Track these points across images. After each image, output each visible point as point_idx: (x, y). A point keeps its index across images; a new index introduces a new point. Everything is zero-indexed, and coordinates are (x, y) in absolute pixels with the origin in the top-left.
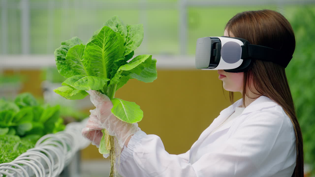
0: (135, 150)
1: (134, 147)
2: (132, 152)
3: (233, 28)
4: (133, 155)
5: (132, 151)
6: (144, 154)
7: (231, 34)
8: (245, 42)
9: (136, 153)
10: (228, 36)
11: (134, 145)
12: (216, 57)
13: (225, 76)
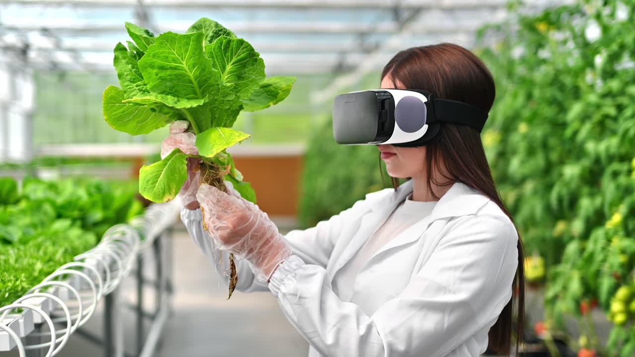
0: (283, 289)
1: (283, 283)
2: (277, 291)
3: (401, 73)
4: (279, 297)
5: (279, 289)
6: (300, 297)
7: (399, 84)
8: (429, 97)
9: (284, 295)
10: (393, 87)
11: (282, 280)
12: (387, 125)
13: (395, 154)
